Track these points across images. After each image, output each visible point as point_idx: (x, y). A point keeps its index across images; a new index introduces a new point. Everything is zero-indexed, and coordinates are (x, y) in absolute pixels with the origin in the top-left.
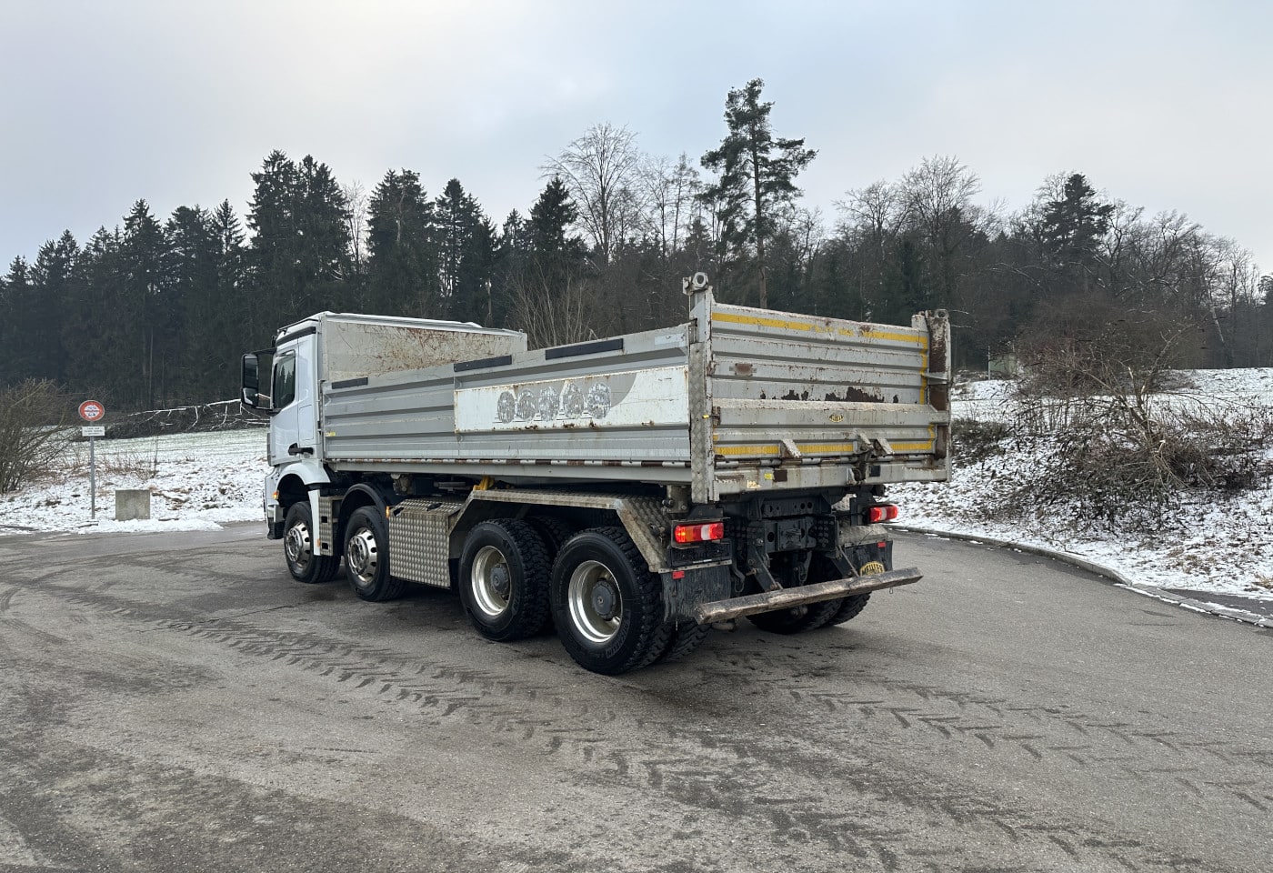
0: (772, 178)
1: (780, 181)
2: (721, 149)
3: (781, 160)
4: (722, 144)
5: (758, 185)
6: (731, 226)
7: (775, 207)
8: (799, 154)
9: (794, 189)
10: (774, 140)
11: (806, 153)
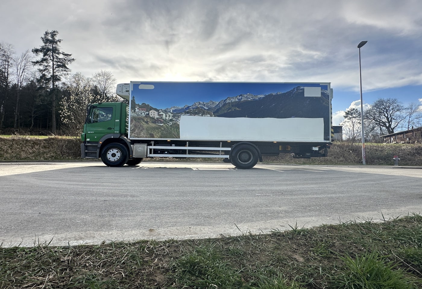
0: (59, 63)
1: (63, 66)
2: (40, 49)
3: (62, 59)
4: (40, 47)
5: (53, 65)
6: (44, 75)
7: (62, 73)
8: (69, 58)
9: (68, 69)
10: (61, 51)
11: (72, 59)
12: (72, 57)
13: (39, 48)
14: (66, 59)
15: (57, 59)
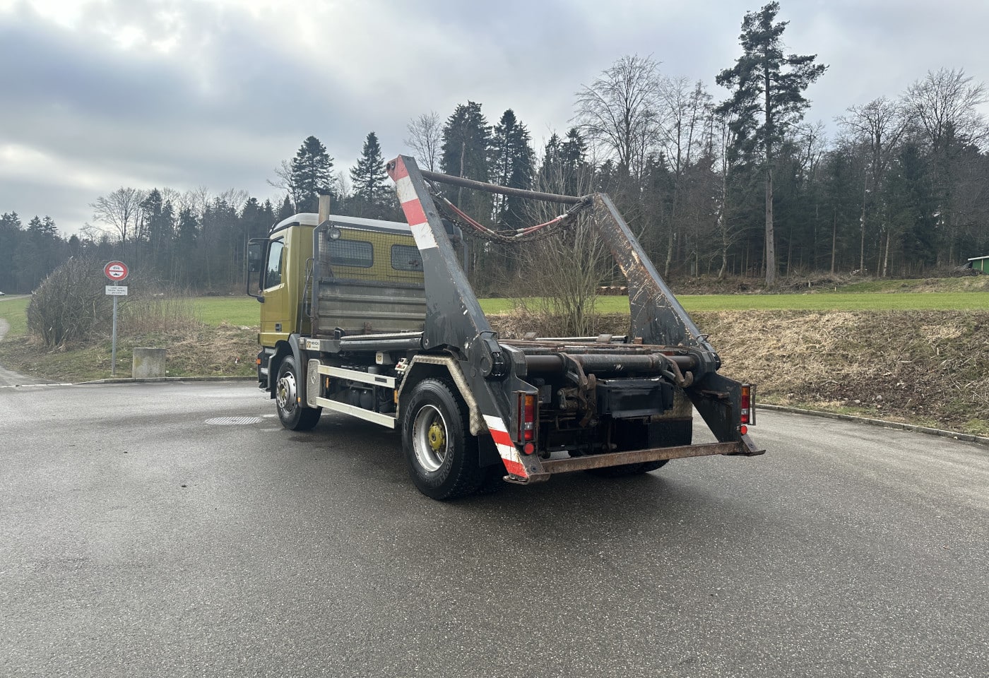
0: (782, 92)
1: (790, 93)
2: (736, 67)
3: (792, 75)
4: (736, 63)
5: (769, 98)
7: (785, 118)
8: (810, 68)
10: (786, 57)
11: (816, 68)
12: (816, 63)
13: (732, 65)
14: (800, 73)
15: (776, 81)
